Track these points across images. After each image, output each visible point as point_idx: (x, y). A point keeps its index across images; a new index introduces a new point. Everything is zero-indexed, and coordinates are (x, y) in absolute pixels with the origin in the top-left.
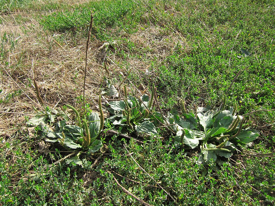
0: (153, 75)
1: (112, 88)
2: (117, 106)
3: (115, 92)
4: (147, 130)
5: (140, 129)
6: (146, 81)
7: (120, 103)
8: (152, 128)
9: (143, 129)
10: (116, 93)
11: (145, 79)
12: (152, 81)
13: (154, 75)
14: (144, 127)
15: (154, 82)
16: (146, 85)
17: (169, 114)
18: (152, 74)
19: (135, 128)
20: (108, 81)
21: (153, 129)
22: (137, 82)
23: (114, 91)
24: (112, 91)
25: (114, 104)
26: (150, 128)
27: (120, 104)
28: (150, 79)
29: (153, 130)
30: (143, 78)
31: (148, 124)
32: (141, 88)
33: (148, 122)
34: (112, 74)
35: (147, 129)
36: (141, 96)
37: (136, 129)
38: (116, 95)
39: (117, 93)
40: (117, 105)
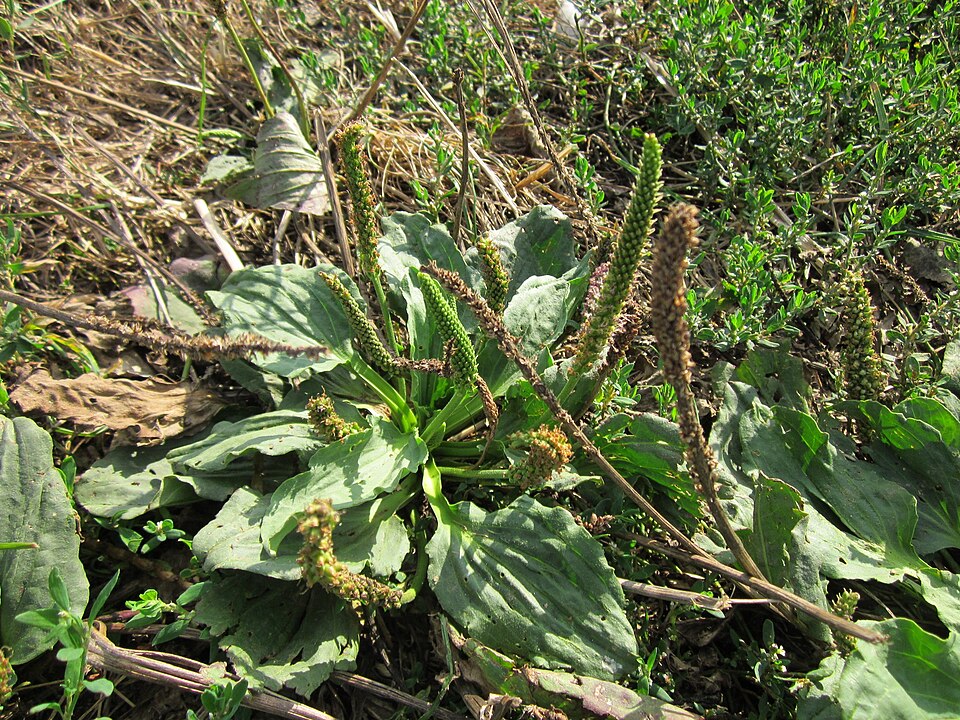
0: (610, 39)
1: (276, 142)
2: (285, 315)
3: (298, 173)
4: (540, 610)
5: (475, 581)
6: (559, 82)
7: (312, 289)
8: (586, 594)
9: (504, 587)
10: (307, 179)
11: (548, 69)
12: (603, 88)
13: (618, 41)
14: (514, 565)
15: (616, 97)
16: (559, 114)
17: (730, 393)
18: (601, 36)
19: (428, 561)
20: (277, 74)
21: (602, 610)
22: (493, 93)
23: (295, 165)
24: (275, 161)
25: (265, 290)
26: (567, 593)
27: (315, 298)
28: (584, 73)
29: (594, 621)
30: (536, 64)
31: (554, 542)
32: (516, 144)
33: (553, 526)
34: (319, 25)
35: (541, 595)
36: (510, 216)
37: (435, 574)
38: (306, 197)
39: (313, 185)
40: (288, 304)
